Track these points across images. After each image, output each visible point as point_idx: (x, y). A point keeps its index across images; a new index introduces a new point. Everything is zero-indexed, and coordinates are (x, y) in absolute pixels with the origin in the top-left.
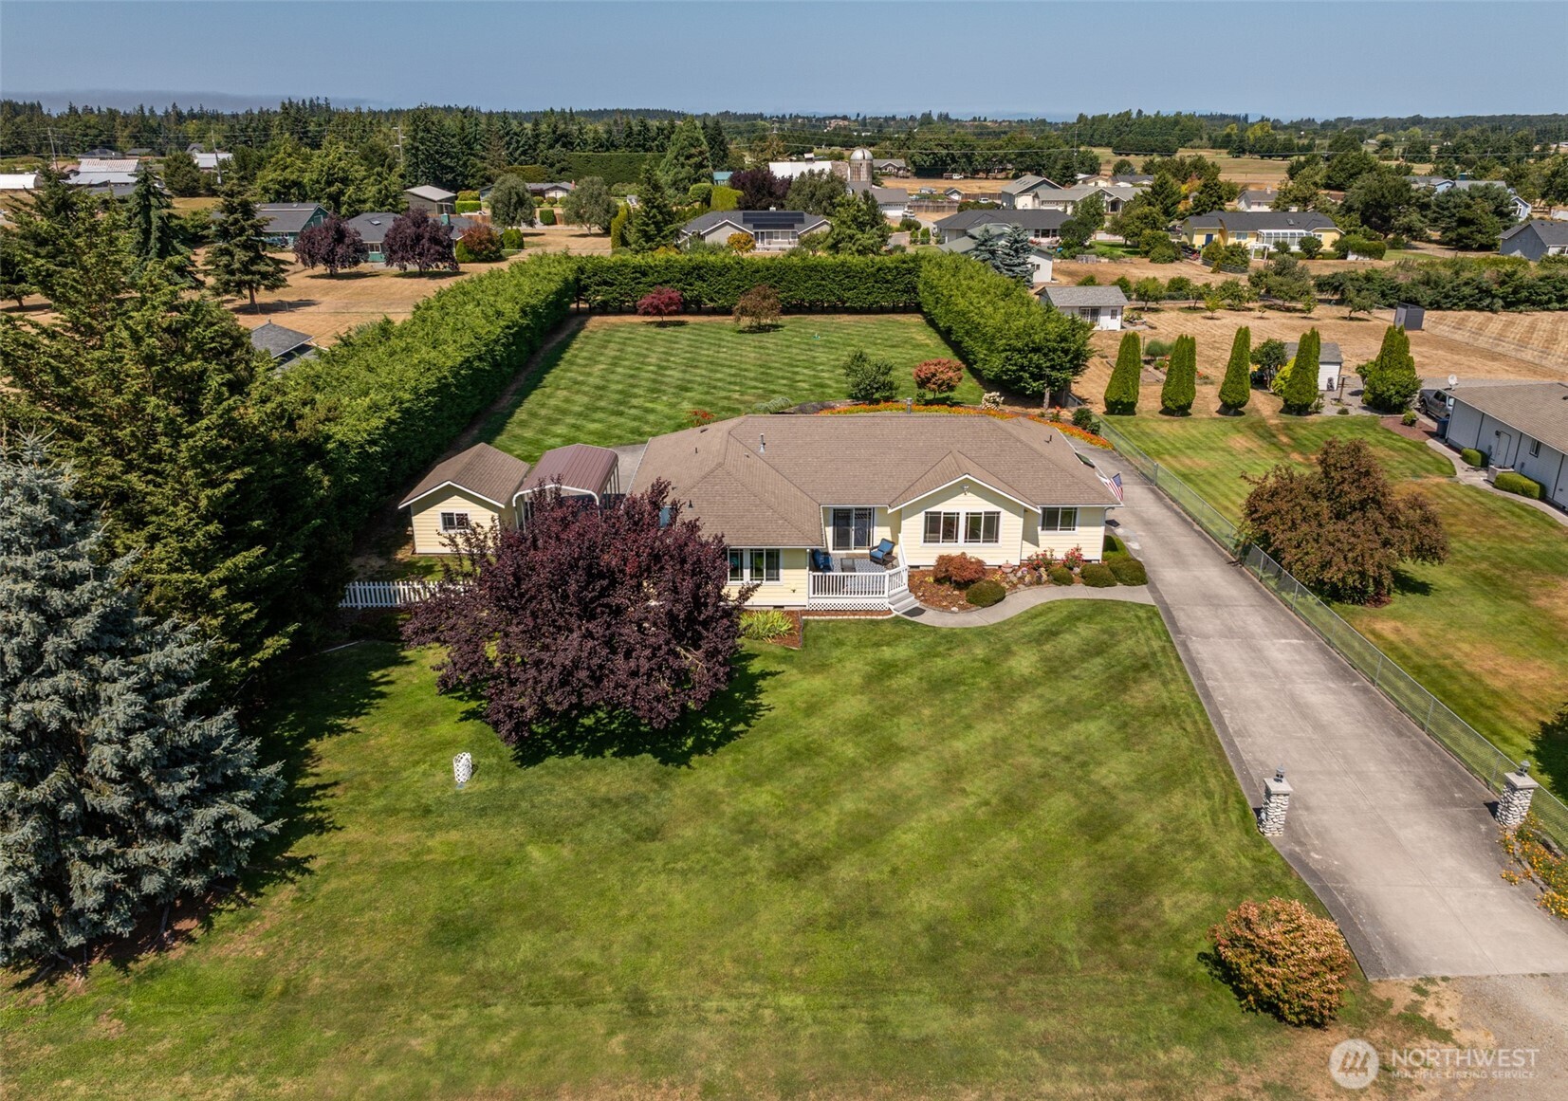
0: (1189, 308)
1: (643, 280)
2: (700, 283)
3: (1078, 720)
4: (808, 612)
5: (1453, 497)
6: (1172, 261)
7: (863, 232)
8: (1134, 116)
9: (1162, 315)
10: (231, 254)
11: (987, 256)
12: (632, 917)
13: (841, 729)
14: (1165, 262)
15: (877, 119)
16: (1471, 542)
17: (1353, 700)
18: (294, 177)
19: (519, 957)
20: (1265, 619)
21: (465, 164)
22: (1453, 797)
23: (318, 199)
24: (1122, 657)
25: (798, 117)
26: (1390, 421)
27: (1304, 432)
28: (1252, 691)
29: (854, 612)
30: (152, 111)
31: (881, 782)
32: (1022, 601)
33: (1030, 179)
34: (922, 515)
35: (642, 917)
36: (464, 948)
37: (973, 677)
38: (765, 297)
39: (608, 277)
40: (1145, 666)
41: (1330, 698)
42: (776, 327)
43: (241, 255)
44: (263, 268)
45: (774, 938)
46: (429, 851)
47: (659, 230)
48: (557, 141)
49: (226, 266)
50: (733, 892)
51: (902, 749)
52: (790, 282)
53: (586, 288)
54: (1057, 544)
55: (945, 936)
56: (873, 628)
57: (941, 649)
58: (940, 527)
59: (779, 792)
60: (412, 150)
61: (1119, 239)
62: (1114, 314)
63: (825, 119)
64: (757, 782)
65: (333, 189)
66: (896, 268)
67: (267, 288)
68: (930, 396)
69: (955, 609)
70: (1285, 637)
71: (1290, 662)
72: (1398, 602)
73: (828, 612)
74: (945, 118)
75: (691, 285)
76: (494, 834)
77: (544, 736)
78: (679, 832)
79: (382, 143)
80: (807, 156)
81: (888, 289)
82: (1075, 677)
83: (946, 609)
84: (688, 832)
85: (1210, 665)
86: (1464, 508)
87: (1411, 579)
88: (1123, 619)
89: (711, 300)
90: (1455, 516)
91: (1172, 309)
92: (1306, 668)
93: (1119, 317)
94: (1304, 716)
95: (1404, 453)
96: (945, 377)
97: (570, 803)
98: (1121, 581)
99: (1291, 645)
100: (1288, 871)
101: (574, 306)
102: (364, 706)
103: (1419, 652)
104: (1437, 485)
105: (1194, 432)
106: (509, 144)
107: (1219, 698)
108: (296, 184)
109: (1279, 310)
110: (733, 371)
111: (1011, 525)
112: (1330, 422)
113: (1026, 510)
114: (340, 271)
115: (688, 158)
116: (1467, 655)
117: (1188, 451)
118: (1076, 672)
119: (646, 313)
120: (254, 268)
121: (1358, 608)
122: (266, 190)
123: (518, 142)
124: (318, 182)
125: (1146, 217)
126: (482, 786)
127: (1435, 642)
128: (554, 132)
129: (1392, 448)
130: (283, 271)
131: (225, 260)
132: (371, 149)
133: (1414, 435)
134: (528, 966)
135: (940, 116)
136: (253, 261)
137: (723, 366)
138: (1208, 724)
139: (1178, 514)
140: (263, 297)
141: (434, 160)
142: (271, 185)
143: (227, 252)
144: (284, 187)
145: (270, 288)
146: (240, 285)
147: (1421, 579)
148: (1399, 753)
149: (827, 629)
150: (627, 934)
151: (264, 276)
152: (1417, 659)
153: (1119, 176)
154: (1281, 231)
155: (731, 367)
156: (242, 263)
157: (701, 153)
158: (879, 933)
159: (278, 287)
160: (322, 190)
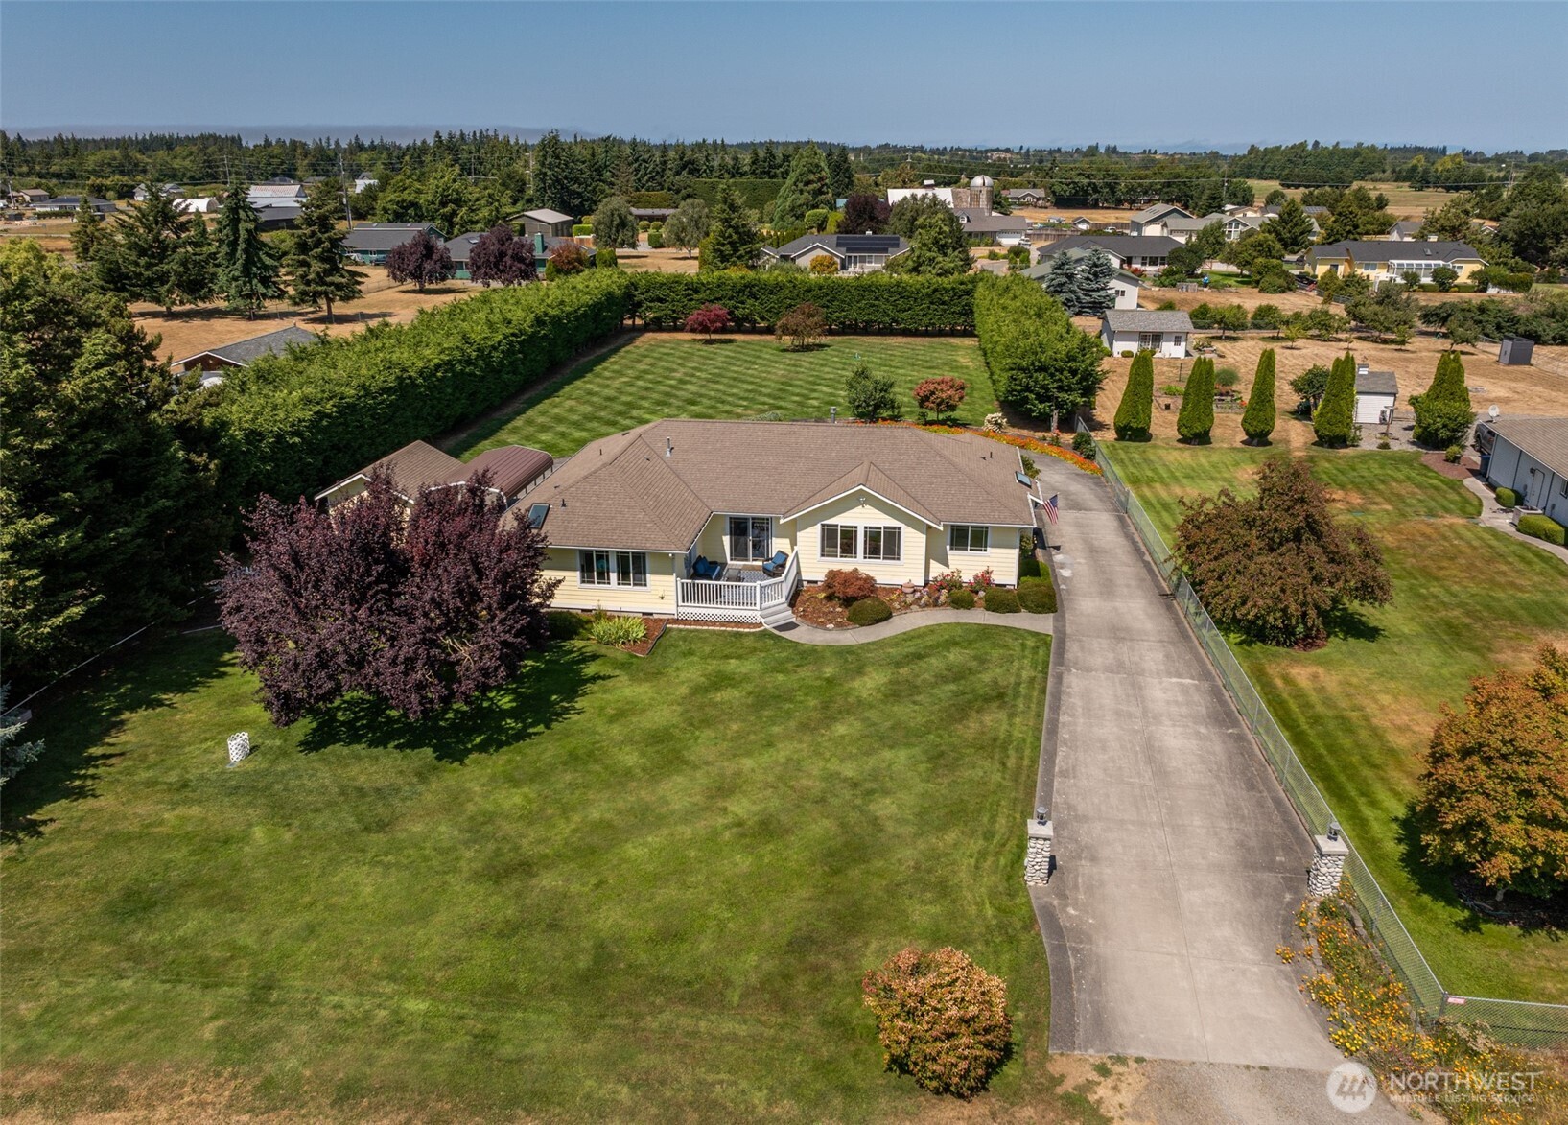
0: (1273, 338)
1: (696, 297)
2: (751, 301)
3: (891, 747)
4: (676, 621)
5: (1461, 538)
6: (1283, 292)
7: (945, 255)
8: (1310, 147)
9: (1239, 344)
10: (308, 265)
11: (1063, 279)
12: (312, 904)
13: (636, 738)
14: (1275, 292)
15: (1041, 151)
16: (1456, 588)
17: (1218, 748)
18: (411, 198)
19: (181, 933)
20: (1167, 656)
21: (594, 190)
22: (1273, 861)
23: (433, 219)
24: (979, 686)
25: (959, 149)
26: (1433, 458)
27: (1327, 465)
28: (1108, 729)
29: (723, 624)
30: (337, 143)
31: (643, 793)
32: (904, 623)
33: (1161, 208)
34: (818, 527)
35: (320, 906)
36: (133, 918)
37: (806, 695)
38: (810, 316)
39: (661, 294)
40: (999, 697)
41: (1193, 744)
42: (821, 346)
43: (317, 266)
44: (337, 279)
45: (437, 939)
46: (162, 823)
47: (736, 250)
48: (684, 167)
49: (303, 277)
50: (424, 890)
51: (685, 762)
52: (843, 302)
53: (639, 304)
54: (966, 565)
55: (611, 956)
56: (734, 640)
57: (790, 666)
58: (838, 541)
59: (532, 795)
60: (541, 176)
61: (1233, 268)
62: (1177, 341)
63: (987, 151)
64: (516, 783)
65: (448, 209)
66: (953, 289)
67: (342, 299)
68: (932, 416)
69: (831, 626)
70: (1180, 676)
71: (1168, 703)
72: (1335, 646)
73: (697, 622)
74: (1112, 151)
75: (743, 303)
76: (231, 812)
77: (343, 724)
78: (409, 826)
79: (521, 170)
80: (926, 182)
81: (944, 311)
82: (915, 703)
83: (822, 626)
84: (418, 828)
85: (1076, 701)
86: (1469, 551)
87: (1363, 623)
88: (1006, 647)
89: (763, 319)
90: (1452, 559)
91: (1253, 338)
92: (1184, 710)
93: (1183, 344)
94: (1150, 760)
95: (1431, 491)
96: (944, 396)
97: (323, 789)
98: (1026, 607)
99: (1181, 684)
100: (1030, 924)
101: (630, 322)
102: (196, 684)
103: (1328, 702)
104: (1450, 526)
105: (1203, 461)
106: (637, 170)
107: (1064, 734)
108: (414, 205)
109: (1374, 341)
110: (750, 387)
111: (913, 542)
112: (1366, 457)
113: (929, 527)
114: (427, 286)
115: (807, 184)
116: (1382, 708)
117: (1185, 481)
118: (918, 698)
119: (693, 330)
120: (329, 279)
121: (1282, 650)
122: (385, 210)
123: (646, 168)
124: (433, 203)
125: (1261, 245)
126: (250, 767)
127: (1352, 691)
128: (681, 159)
129: (1419, 486)
130: (359, 283)
131: (301, 271)
132: (509, 176)
133: (1451, 472)
134: (183, 943)
135: (1108, 149)
136: (328, 272)
137: (744, 382)
138: (1034, 761)
139: (1134, 543)
140: (339, 308)
141: (562, 185)
142: (389, 206)
143: (304, 263)
144: (402, 207)
145: (346, 299)
146: (316, 295)
147: (1373, 623)
148: (1239, 808)
149: (684, 639)
150: (295, 922)
151: (339, 287)
152: (1320, 709)
153: (1270, 207)
154: (1414, 262)
155: (752, 383)
156: (318, 274)
157: (821, 179)
158: (544, 946)
159: (353, 298)
160: (437, 210)
